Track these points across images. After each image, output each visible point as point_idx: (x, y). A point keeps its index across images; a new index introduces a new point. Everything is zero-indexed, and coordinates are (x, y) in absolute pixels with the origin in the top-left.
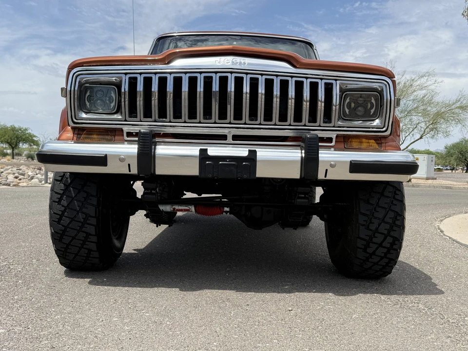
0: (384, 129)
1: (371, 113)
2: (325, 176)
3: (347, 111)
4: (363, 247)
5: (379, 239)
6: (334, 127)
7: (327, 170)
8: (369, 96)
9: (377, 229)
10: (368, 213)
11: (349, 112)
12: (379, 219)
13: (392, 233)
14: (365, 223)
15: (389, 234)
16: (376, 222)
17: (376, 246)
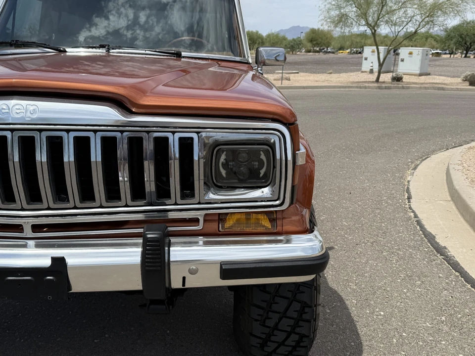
0: (277, 202)
1: (261, 175)
2: (184, 284)
3: (223, 172)
4: (259, 345)
5: (280, 337)
6: (199, 203)
7: (184, 278)
8: (257, 152)
9: (277, 324)
10: (264, 305)
11: (226, 174)
12: (279, 313)
13: (298, 330)
14: (259, 318)
15: (293, 331)
16: (275, 317)
17: (276, 345)
